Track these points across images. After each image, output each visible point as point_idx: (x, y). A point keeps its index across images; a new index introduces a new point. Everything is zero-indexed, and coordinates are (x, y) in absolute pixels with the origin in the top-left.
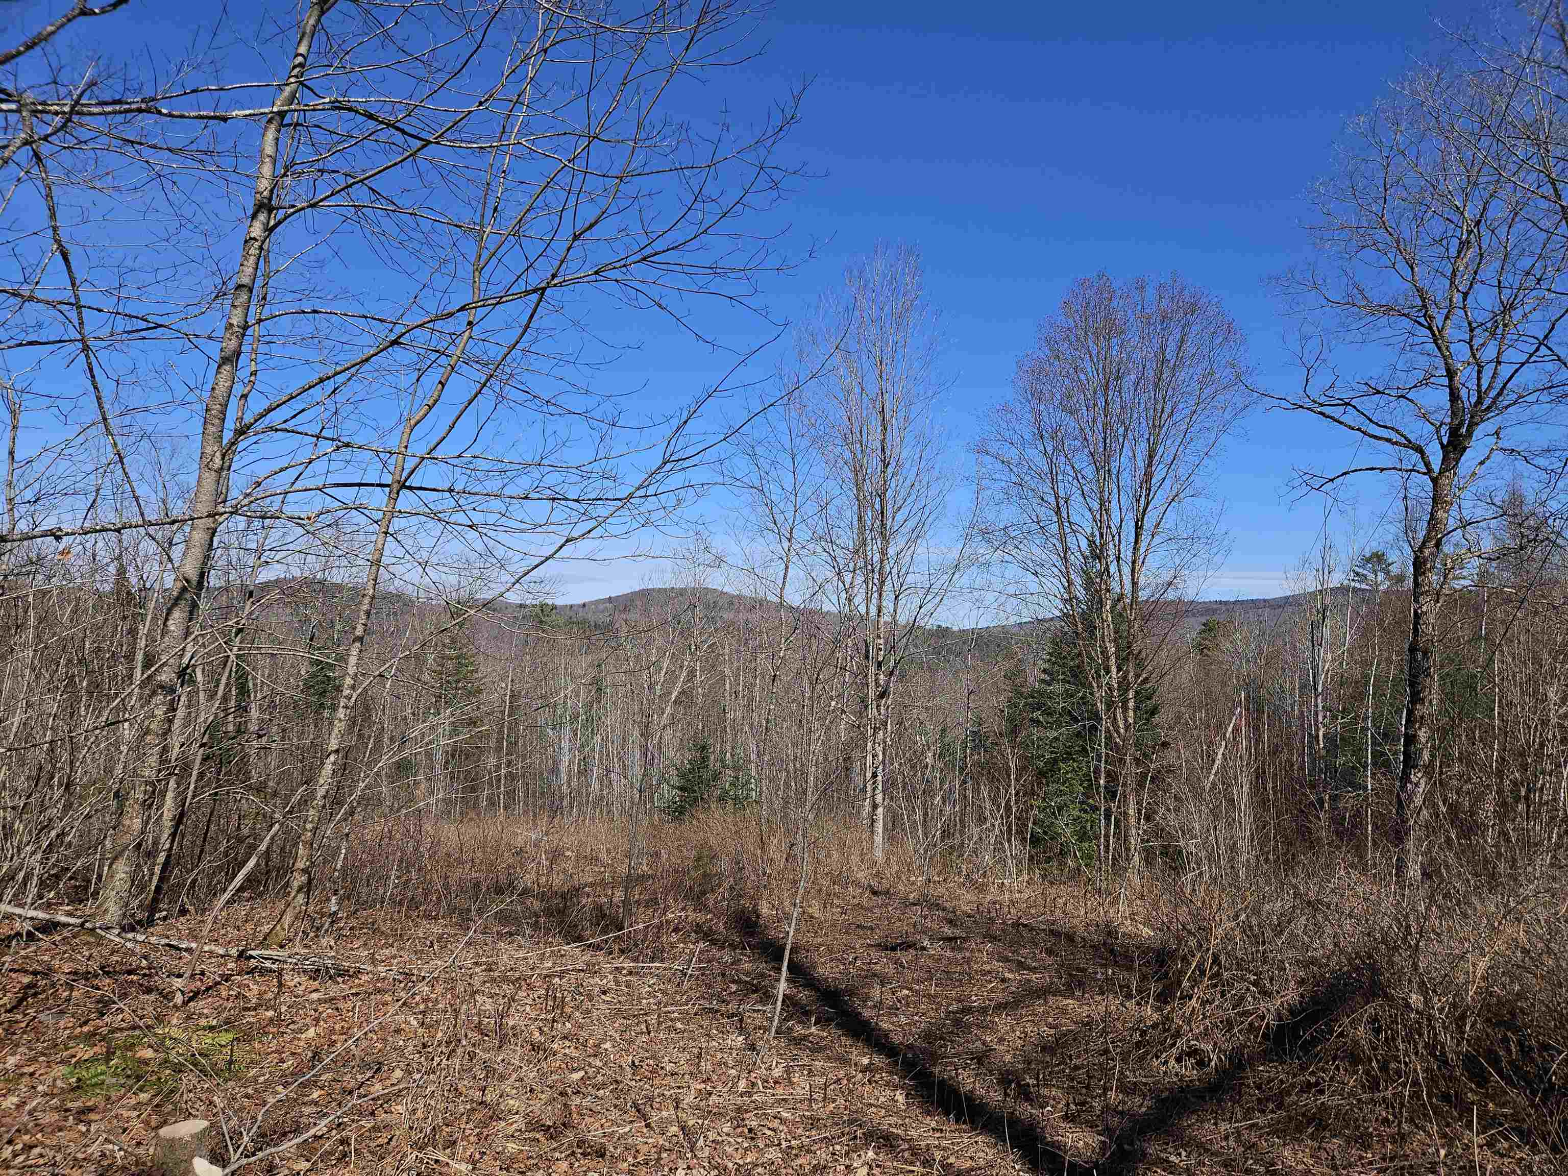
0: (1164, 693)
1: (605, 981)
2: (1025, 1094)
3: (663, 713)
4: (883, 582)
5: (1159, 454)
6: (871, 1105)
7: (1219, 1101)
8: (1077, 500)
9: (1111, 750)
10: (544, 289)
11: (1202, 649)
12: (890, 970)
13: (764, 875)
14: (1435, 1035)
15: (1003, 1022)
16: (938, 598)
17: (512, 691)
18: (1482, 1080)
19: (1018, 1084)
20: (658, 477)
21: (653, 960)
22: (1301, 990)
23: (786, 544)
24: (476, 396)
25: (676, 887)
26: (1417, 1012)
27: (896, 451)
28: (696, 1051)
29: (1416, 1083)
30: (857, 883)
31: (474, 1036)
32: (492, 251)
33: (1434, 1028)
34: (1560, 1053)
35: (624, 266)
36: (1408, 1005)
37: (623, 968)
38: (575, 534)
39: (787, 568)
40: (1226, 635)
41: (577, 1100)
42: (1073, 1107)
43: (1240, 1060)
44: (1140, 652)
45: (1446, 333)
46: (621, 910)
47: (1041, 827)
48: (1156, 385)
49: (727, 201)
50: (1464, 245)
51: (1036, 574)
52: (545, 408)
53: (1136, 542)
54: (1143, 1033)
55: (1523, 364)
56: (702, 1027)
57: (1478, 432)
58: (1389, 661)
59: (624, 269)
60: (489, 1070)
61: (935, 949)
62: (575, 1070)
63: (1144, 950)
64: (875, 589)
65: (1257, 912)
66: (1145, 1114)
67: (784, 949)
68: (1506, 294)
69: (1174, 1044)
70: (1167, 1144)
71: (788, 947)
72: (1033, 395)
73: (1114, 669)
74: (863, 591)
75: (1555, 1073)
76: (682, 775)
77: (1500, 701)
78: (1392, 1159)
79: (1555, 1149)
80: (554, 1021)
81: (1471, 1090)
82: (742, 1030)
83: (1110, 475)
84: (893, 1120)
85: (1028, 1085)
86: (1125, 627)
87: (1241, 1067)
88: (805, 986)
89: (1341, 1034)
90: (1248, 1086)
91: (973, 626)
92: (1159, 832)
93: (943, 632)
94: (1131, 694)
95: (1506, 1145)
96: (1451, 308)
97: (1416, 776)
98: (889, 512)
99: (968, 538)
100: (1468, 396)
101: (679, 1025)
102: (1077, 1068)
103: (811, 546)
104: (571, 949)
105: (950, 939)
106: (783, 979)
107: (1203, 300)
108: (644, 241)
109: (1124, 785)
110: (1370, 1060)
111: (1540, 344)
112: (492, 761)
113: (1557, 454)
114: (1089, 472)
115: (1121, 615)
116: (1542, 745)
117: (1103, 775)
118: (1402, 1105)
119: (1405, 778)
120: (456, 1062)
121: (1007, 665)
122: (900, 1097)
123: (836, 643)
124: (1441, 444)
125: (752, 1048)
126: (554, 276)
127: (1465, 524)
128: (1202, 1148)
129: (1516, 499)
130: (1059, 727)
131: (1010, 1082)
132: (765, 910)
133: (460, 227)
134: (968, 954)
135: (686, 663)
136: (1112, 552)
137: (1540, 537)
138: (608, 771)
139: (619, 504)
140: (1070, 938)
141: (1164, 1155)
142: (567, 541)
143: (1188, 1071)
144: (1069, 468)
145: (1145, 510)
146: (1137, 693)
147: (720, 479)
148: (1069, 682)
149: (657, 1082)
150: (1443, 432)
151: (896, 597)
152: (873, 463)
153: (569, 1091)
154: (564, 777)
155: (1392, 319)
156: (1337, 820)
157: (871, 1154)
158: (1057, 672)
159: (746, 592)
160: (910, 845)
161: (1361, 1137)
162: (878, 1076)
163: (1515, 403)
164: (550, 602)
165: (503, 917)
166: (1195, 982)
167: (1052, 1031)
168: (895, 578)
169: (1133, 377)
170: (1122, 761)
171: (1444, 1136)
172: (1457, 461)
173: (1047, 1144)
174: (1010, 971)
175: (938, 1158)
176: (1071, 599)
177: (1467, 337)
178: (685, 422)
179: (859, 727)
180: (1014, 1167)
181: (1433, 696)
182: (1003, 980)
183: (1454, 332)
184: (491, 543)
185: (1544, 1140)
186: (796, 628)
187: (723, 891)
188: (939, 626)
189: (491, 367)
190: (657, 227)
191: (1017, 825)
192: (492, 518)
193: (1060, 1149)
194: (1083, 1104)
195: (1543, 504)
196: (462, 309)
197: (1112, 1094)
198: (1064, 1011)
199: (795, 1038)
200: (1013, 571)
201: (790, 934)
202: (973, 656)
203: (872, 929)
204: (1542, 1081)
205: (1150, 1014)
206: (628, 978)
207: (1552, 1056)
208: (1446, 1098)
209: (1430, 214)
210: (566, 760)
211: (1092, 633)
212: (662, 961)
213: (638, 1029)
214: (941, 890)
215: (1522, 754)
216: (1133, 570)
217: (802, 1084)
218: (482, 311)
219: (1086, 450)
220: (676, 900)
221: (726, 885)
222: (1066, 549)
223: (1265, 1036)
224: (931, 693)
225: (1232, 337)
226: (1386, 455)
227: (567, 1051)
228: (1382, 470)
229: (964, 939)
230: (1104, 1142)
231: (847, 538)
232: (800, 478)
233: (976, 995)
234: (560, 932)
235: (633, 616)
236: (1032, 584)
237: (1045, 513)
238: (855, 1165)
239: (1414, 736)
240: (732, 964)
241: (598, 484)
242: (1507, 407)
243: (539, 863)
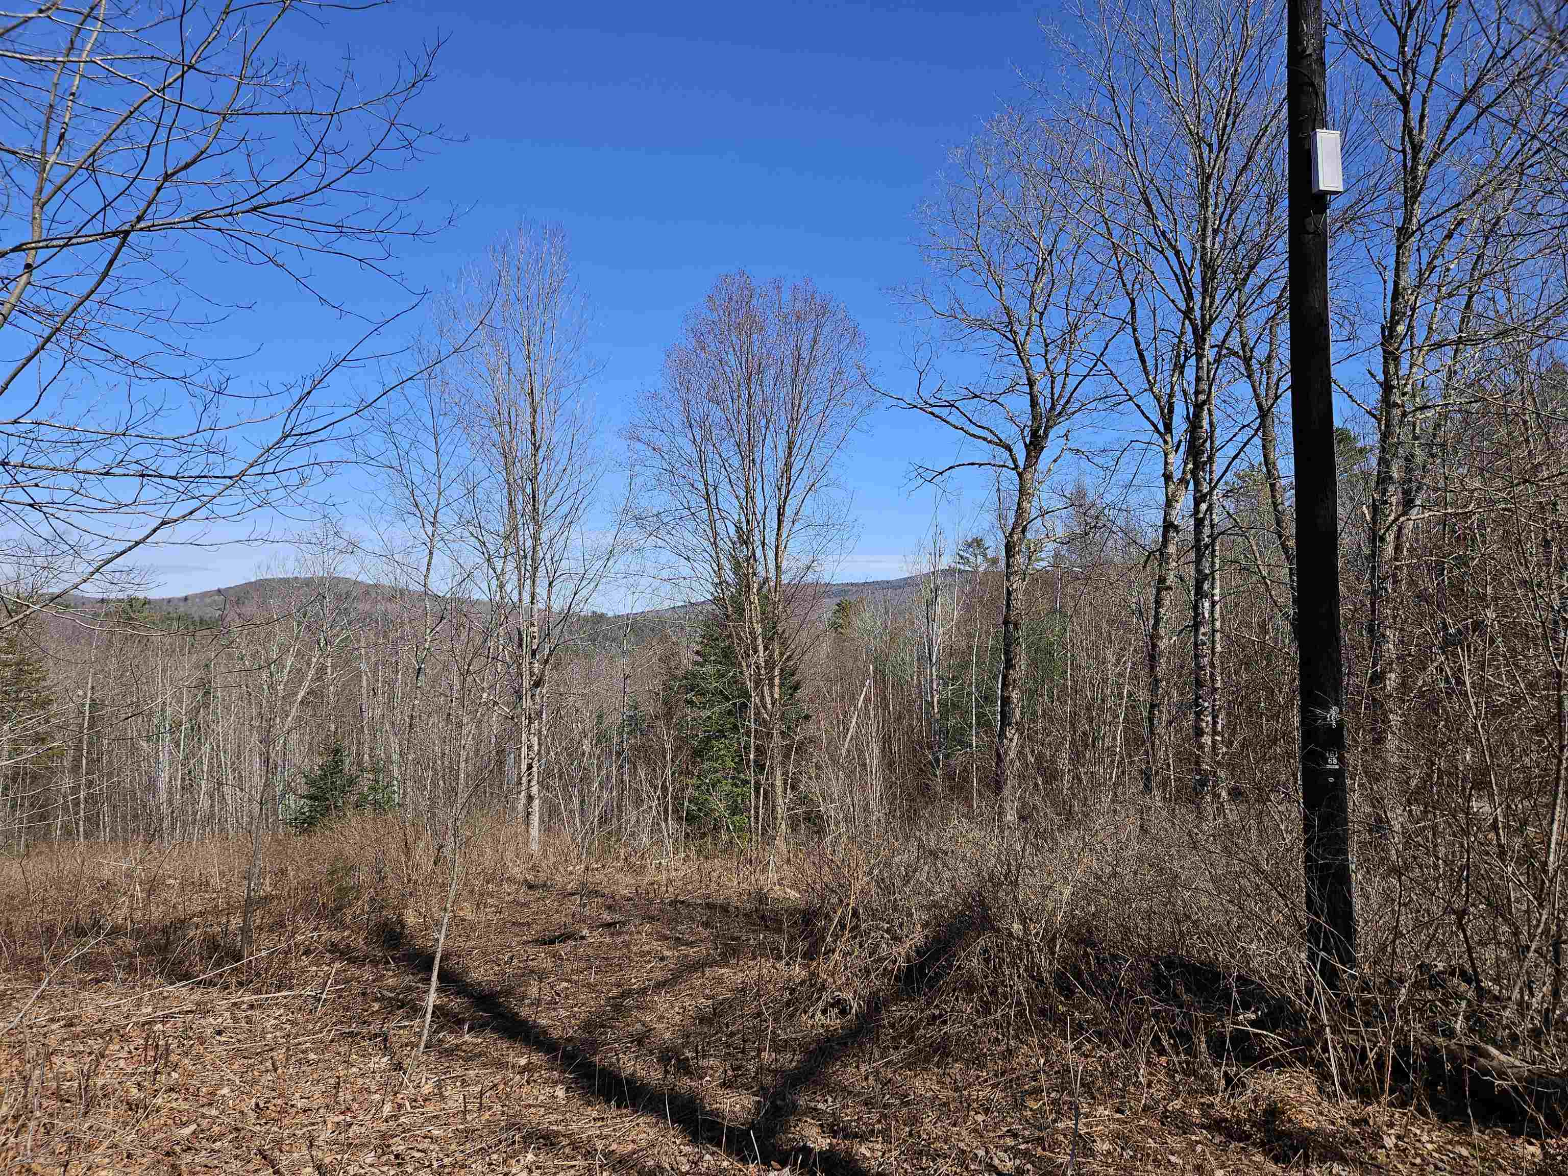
0: (805, 671)
1: (220, 1020)
2: (684, 1067)
3: (287, 716)
4: (537, 568)
5: (798, 445)
6: (530, 1106)
7: (860, 1046)
8: (724, 489)
9: (760, 725)
10: (127, 233)
11: (835, 626)
12: (549, 964)
13: (409, 881)
14: (1033, 958)
15: (662, 1001)
16: (593, 584)
17: (92, 699)
18: (1068, 991)
19: (678, 1060)
20: (277, 452)
21: (279, 989)
22: (926, 932)
23: (429, 529)
24: (37, 352)
25: (307, 905)
26: (1019, 940)
27: (547, 433)
28: (332, 1081)
29: (1019, 1003)
30: (511, 880)
31: (53, 1104)
32: (58, 184)
33: (1031, 952)
34: (1126, 961)
35: (230, 214)
36: (1010, 934)
37: (243, 1002)
38: (173, 515)
39: (431, 553)
40: (857, 613)
41: (188, 1157)
42: (730, 1073)
43: (876, 1004)
44: (784, 632)
45: (1027, 346)
46: (239, 938)
47: (696, 804)
48: (793, 381)
49: (353, 156)
50: (1040, 271)
51: (688, 559)
52: (130, 371)
53: (779, 529)
54: (793, 991)
55: (1085, 377)
56: (339, 1053)
57: (1052, 434)
58: (987, 632)
59: (229, 218)
60: (72, 1142)
61: (593, 937)
62: (184, 1125)
63: (792, 912)
64: (528, 575)
65: (888, 865)
66: (796, 1068)
67: (433, 958)
68: (1072, 316)
69: (820, 998)
70: (815, 1093)
71: (438, 956)
72: (681, 384)
73: (761, 648)
74: (515, 577)
75: (1123, 979)
76: (311, 783)
77: (1072, 664)
78: (1002, 1074)
79: (1126, 1045)
80: (156, 1072)
81: (1061, 1002)
82: (386, 1049)
83: (754, 464)
84: (552, 1118)
85: (687, 1059)
86: (769, 608)
87: (877, 1009)
88: (457, 993)
89: (959, 968)
90: (884, 1027)
91: (628, 611)
92: (804, 800)
93: (598, 618)
94: (777, 671)
95: (1089, 1047)
96: (1030, 325)
97: (1010, 732)
98: (541, 497)
99: (621, 525)
100: (1044, 404)
101: (312, 1056)
102: (732, 1034)
103: (458, 531)
104: (179, 989)
105: (609, 925)
106: (433, 989)
107: (832, 304)
108: (254, 190)
109: (772, 758)
110: (983, 987)
111: (1098, 360)
112: (67, 783)
113: (1111, 454)
114: (736, 461)
115: (767, 598)
116: (1103, 701)
117: (752, 749)
118: (1009, 1023)
119: (1002, 734)
120: (28, 1139)
121: (660, 650)
122: (560, 1092)
123: (487, 634)
124: (1025, 443)
125: (399, 1067)
126: (140, 219)
127: (1043, 513)
128: (846, 1092)
129: (1081, 493)
130: (712, 706)
131: (670, 1060)
132: (411, 919)
133: (14, 153)
134: (627, 938)
135: (314, 660)
136: (757, 537)
137: (1100, 525)
138: (220, 784)
139: (228, 482)
140: (725, 909)
141: (812, 1104)
142: (164, 523)
143: (833, 1021)
144: (717, 456)
145: (786, 498)
146: (782, 670)
147: (353, 457)
148: (720, 663)
149: (286, 1122)
150: (1026, 433)
151: (550, 584)
152: (523, 446)
153: (178, 1149)
154: (164, 796)
155: (986, 332)
156: (949, 776)
157: (530, 1157)
158: (709, 654)
159: (385, 581)
160: (567, 834)
161: (977, 1059)
162: (536, 1075)
163: (1079, 410)
164: (141, 595)
165: (87, 963)
166: (836, 937)
167: (710, 1002)
168: (549, 563)
169: (773, 372)
170: (769, 735)
171: (1042, 1046)
172: (1037, 458)
173: (706, 1114)
174: (669, 948)
175: (600, 1147)
176: (721, 583)
177: (1043, 352)
178: (309, 393)
179: (512, 718)
180: (674, 1142)
181: (1022, 660)
182: (662, 959)
183: (1033, 347)
184: (61, 527)
185: (1117, 1037)
186: (442, 618)
187: (362, 905)
188: (594, 612)
189: (57, 319)
190: (270, 175)
191: (674, 805)
192: (59, 497)
193: (718, 1117)
194: (739, 1068)
195: (1101, 496)
196: (17, 249)
197: (765, 1055)
198: (720, 981)
199: (446, 1050)
200: (666, 556)
201: (441, 941)
202: (629, 642)
203: (528, 924)
204: (1113, 985)
205: (798, 972)
206: (249, 1012)
207: (1120, 964)
208: (1043, 1012)
209: (1013, 241)
210: (165, 777)
211: (741, 615)
212: (291, 988)
213: (262, 1068)
214: (599, 877)
215: (1088, 709)
216: (776, 555)
217: (455, 1097)
218: (44, 254)
219: (732, 440)
220: (306, 920)
221: (366, 897)
222: (716, 535)
223: (897, 979)
224: (588, 679)
225: (857, 339)
226: (982, 452)
227: (174, 1105)
228: (981, 465)
229: (623, 923)
230: (759, 1102)
231: (496, 523)
232: (444, 459)
233: (636, 977)
234: (161, 972)
235: (249, 609)
236: (685, 569)
237: (697, 501)
238: (514, 1171)
239: (1009, 698)
240: (374, 981)
241: (202, 460)
242: (1073, 413)
243: (132, 896)
